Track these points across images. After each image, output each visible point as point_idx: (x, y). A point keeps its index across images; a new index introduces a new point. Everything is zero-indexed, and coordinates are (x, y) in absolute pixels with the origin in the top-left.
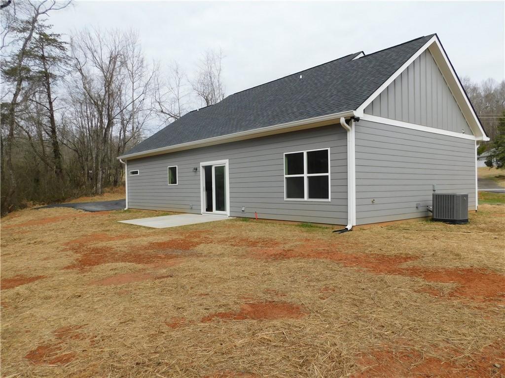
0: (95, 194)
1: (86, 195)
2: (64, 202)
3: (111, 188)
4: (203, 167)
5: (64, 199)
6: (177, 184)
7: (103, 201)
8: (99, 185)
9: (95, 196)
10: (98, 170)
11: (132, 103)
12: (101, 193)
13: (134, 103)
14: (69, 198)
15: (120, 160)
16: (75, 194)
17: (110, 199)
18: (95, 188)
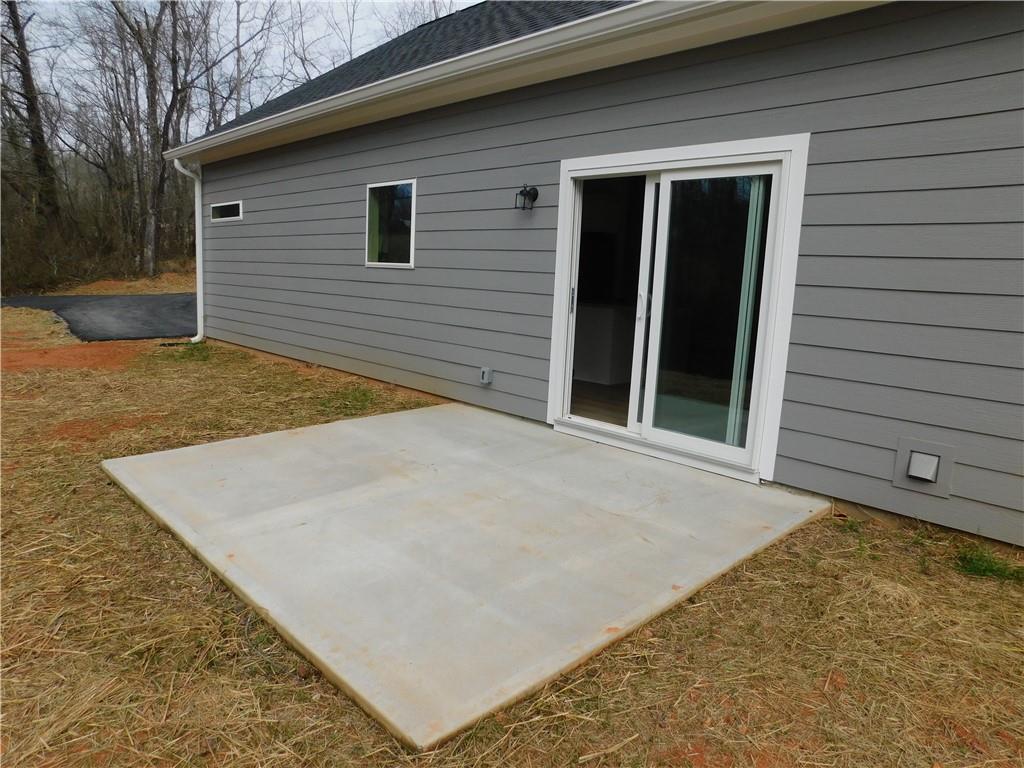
0: (139, 273)
1: (117, 275)
2: (52, 289)
3: (182, 260)
4: (575, 180)
5: (53, 284)
6: (412, 264)
7: (157, 292)
8: (149, 252)
9: (137, 279)
10: (147, 213)
11: (236, 53)
12: (154, 271)
13: (239, 53)
14: (68, 280)
15: (177, 163)
16: (86, 271)
17: (175, 290)
18: (138, 259)
